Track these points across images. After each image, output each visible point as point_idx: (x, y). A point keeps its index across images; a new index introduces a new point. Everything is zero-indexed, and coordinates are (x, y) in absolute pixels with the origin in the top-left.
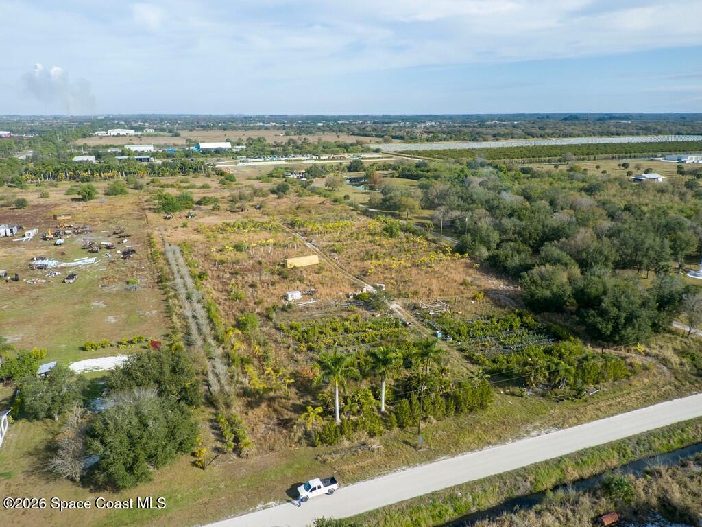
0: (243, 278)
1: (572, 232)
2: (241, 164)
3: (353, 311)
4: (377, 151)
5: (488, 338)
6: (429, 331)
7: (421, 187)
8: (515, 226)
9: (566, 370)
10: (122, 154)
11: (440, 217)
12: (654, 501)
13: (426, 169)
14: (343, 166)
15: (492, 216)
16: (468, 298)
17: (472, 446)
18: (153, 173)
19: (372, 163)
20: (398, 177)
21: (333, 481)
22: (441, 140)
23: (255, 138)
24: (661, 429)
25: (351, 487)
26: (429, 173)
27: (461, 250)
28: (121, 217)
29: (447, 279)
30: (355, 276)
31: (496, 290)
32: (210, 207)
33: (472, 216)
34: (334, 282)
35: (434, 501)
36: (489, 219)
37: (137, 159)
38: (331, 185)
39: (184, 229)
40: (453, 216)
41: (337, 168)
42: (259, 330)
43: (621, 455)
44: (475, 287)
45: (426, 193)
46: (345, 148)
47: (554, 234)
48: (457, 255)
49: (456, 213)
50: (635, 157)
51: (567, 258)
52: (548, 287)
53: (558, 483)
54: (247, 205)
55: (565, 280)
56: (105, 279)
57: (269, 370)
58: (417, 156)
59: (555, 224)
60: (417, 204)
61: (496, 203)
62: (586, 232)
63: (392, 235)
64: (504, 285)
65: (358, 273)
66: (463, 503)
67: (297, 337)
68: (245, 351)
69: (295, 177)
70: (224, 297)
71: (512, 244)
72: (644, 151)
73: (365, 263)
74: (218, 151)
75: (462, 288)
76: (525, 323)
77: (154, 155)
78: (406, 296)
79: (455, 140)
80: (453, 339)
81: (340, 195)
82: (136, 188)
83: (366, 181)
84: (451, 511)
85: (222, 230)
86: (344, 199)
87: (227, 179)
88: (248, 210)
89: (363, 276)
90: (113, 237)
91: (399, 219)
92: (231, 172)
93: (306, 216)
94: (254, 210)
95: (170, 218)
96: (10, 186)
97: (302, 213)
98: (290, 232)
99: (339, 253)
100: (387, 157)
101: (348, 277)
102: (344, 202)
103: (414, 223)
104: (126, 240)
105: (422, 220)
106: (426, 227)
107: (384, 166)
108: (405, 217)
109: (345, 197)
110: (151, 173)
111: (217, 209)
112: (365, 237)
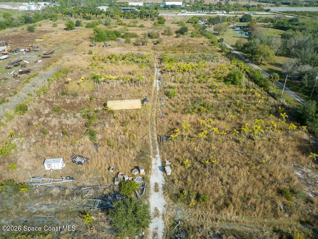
4: (267, 11)
13: (296, 23)
14: (237, 18)
20: (274, 28)
26: (297, 26)
30: (158, 136)
40: (303, 71)
46: (247, 8)
49: (308, 68)
60: (272, 53)
63: (234, 82)
73: (184, 117)
74: (173, 7)
83: (248, 28)
86: (219, 42)
87: (159, 23)
88: (146, 45)
89: (166, 139)
90: (40, 57)
91: (254, 63)
92: (169, 19)
93: (181, 53)
94: (153, 45)
95: (93, 46)
96: (51, 20)
97: (180, 50)
98: (156, 66)
99: (170, 98)
100: (273, 15)
101: (150, 136)
102: (217, 44)
103: (266, 69)
104: (41, 61)
105: (274, 67)
106: (271, 78)
107: (266, 20)
108: (260, 62)
109: (220, 40)
110: (124, 17)
111: (128, 42)
112: (209, 81)
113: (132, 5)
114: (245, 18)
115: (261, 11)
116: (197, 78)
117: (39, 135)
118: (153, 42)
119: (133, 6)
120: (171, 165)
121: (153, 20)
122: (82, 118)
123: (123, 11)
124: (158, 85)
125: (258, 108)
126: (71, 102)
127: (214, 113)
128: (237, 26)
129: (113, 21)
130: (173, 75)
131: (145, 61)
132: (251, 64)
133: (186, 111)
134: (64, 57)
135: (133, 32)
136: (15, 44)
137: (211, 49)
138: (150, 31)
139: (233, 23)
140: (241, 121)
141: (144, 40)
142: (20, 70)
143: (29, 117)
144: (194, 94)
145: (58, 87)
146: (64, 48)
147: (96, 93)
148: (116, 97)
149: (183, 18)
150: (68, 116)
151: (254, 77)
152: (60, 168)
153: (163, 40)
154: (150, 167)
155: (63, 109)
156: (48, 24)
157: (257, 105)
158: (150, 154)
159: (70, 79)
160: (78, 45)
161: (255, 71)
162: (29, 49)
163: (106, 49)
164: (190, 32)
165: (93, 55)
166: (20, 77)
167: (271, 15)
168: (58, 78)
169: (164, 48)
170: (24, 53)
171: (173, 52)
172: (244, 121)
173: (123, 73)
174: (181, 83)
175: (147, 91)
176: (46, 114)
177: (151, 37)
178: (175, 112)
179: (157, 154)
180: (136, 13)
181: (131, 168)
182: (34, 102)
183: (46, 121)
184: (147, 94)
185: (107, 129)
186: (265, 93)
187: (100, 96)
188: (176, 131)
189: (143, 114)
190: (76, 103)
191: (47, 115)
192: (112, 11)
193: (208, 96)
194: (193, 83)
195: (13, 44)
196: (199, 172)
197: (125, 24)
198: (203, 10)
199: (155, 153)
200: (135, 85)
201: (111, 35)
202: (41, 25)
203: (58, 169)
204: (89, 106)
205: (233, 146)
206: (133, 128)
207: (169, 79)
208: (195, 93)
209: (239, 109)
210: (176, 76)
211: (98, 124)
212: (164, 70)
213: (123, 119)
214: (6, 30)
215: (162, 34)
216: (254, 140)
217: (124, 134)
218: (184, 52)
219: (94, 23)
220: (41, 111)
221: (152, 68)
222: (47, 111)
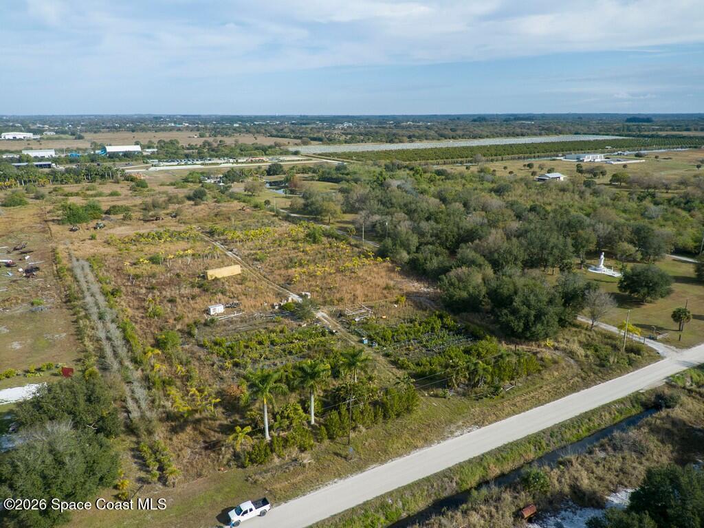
0: (161, 293)
1: (484, 234)
2: (152, 169)
3: (279, 322)
4: (296, 153)
5: (412, 341)
6: (356, 338)
7: (342, 191)
8: (432, 229)
9: (484, 369)
10: (20, 160)
11: (362, 221)
12: (567, 489)
13: (346, 172)
14: (261, 170)
15: (411, 219)
16: (391, 303)
17: (401, 451)
18: (55, 180)
19: (292, 166)
20: (319, 180)
21: (265, 502)
22: (359, 142)
23: (167, 140)
24: (571, 420)
25: (283, 506)
26: (349, 176)
27: (382, 254)
28: (22, 231)
29: (370, 284)
30: (279, 285)
31: (418, 293)
32: (121, 216)
33: (392, 220)
34: (258, 292)
35: (366, 511)
36: (408, 223)
37: (37, 166)
38: (251, 190)
39: (93, 241)
40: (374, 221)
41: (255, 172)
42: (181, 349)
43: (537, 448)
44: (397, 291)
45: (347, 197)
46: (263, 150)
47: (469, 236)
48: (379, 259)
50: (538, 157)
51: (481, 260)
52: (465, 288)
53: (481, 481)
54: (162, 213)
55: (480, 281)
56: (7, 300)
57: (193, 390)
58: (337, 159)
59: (469, 227)
61: (413, 206)
62: (497, 233)
63: (315, 241)
64: (425, 287)
65: (283, 282)
66: (394, 510)
67: (222, 353)
68: (166, 371)
69: (212, 182)
70: (141, 315)
71: (430, 247)
72: (546, 151)
73: (290, 271)
74: (127, 155)
75: (385, 292)
76: (445, 324)
77: (56, 160)
78: (332, 303)
79: (372, 142)
80: (379, 345)
81: (260, 200)
82: (37, 198)
83: (287, 184)
84: (383, 519)
85: (135, 241)
86: (265, 205)
87: (139, 186)
88: (163, 219)
91: (321, 224)
94: (171, 218)
95: (76, 230)
97: (221, 220)
98: (209, 240)
99: (262, 262)
100: (307, 160)
101: (272, 287)
102: (265, 208)
103: (337, 228)
105: (344, 224)
106: (348, 232)
107: (304, 169)
108: (327, 221)
109: (265, 202)
111: (128, 218)
112: (288, 244)
114: (274, 170)
115: (286, 155)
118: (167, 214)
121: (118, 183)
124: (234, 255)
128: (266, 182)
131: (193, 235)
133: (288, 267)
147: (175, 271)
149: (166, 174)
151: (331, 235)
153: (180, 210)
163: (104, 232)
164: (208, 196)
167: (305, 160)
169: (194, 219)
175: (230, 260)
178: (278, 269)
179: (289, 293)
185: (229, 288)
186: (348, 245)
189: (249, 276)
198: (187, 158)
203: (221, 312)
212: (226, 242)
213: (234, 282)
221: (206, 242)
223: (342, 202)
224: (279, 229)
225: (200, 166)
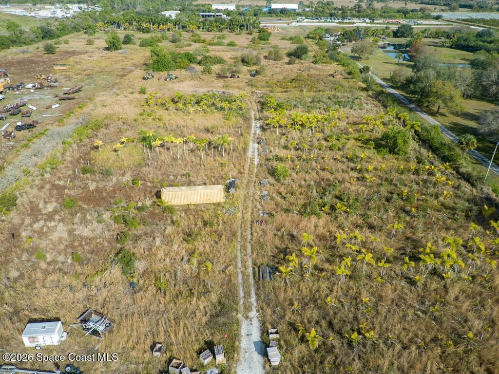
2: (293, 24)
4: (437, 18)
13: (490, 40)
14: (389, 31)
19: (423, 30)
20: (450, 47)
23: (325, 2)
26: (492, 45)
32: (203, 68)
46: (403, 13)
58: (482, 25)
63: (394, 150)
74: (283, 12)
81: (360, 65)
86: (361, 72)
87: (260, 38)
88: (238, 77)
89: (270, 272)
90: (57, 99)
91: (425, 112)
92: (276, 31)
93: (296, 93)
94: (249, 76)
95: (148, 78)
96: (85, 33)
97: (295, 87)
98: (253, 116)
99: (278, 180)
100: (446, 25)
101: (240, 265)
102: (359, 76)
103: (447, 124)
104: (57, 105)
105: (461, 119)
106: (462, 143)
107: (437, 33)
108: (435, 109)
109: (363, 69)
110: (203, 28)
111: (207, 71)
112: (348, 146)
113: (217, 9)
114: (402, 32)
115: (426, 18)
116: (326, 140)
117: (28, 261)
118: (250, 71)
119: (219, 11)
120: (279, 340)
121: (251, 34)
122: (113, 222)
123: (202, 19)
124: (256, 153)
125: (443, 205)
126: (97, 187)
127: (361, 215)
128: (389, 44)
129: (186, 35)
130: (284, 134)
131: (234, 107)
132: (420, 114)
133: (308, 210)
134: (98, 100)
135: (217, 53)
136: (19, 75)
137: (347, 85)
138: (246, 52)
139: (383, 38)
140: (414, 234)
141: (234, 69)
142: (19, 124)
143: (17, 221)
144: (322, 173)
145: (78, 156)
146: (100, 82)
147: (145, 170)
148: (179, 177)
149: (300, 30)
150: (88, 217)
151: (429, 140)
152: (56, 343)
153: (266, 68)
154: (237, 343)
155: (80, 203)
156: (80, 40)
157: (441, 198)
158: (237, 311)
159: (100, 143)
160: (125, 77)
161: (429, 128)
162: (41, 84)
163: (170, 85)
164: (311, 54)
165: (146, 96)
166: (17, 136)
167: (444, 25)
168: (81, 140)
169: (267, 82)
170: (32, 91)
171: (283, 90)
172: (420, 234)
173: (197, 129)
174: (297, 149)
175: (237, 165)
176: (50, 212)
177: (246, 62)
178: (287, 211)
179: (251, 310)
180: (223, 22)
181: (197, 347)
182: (31, 187)
183: (45, 229)
184: (237, 171)
185: (158, 248)
186: (453, 172)
187: (152, 175)
188: (291, 258)
189: (227, 215)
190: (106, 190)
191: (50, 217)
192: (185, 19)
193: (346, 176)
194: (320, 150)
195: (17, 74)
196: (338, 360)
197: (204, 41)
198: (331, 16)
199: (248, 308)
200: (216, 153)
201: (180, 60)
202: (68, 41)
203: (51, 344)
204: (128, 198)
205: (403, 292)
206: (207, 247)
207: (277, 142)
208: (324, 170)
209: (408, 208)
210: (289, 136)
211: (141, 236)
212: (267, 125)
213: (188, 225)
214: (9, 51)
215: (266, 57)
216: (443, 278)
217: (189, 261)
218: (302, 91)
219: (153, 39)
220: (41, 206)
221: (247, 119)
222: (50, 208)
223: (469, 81)
224: (354, 114)
225: (335, 24)
